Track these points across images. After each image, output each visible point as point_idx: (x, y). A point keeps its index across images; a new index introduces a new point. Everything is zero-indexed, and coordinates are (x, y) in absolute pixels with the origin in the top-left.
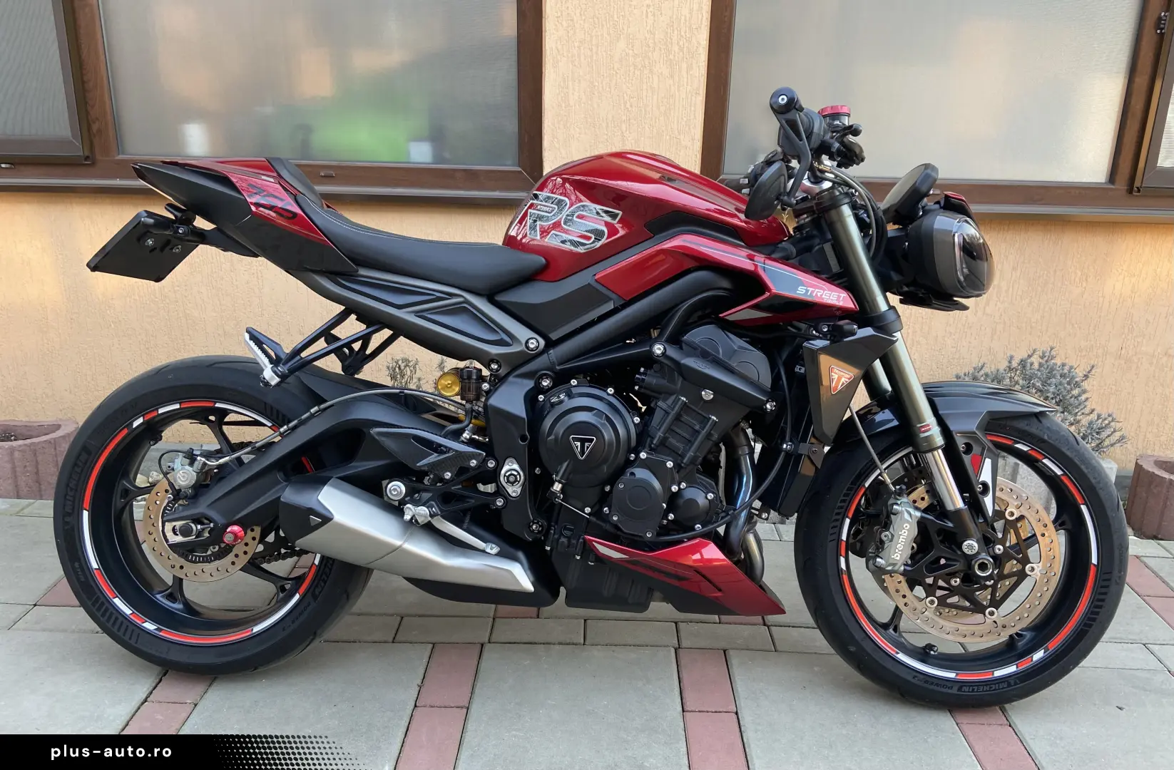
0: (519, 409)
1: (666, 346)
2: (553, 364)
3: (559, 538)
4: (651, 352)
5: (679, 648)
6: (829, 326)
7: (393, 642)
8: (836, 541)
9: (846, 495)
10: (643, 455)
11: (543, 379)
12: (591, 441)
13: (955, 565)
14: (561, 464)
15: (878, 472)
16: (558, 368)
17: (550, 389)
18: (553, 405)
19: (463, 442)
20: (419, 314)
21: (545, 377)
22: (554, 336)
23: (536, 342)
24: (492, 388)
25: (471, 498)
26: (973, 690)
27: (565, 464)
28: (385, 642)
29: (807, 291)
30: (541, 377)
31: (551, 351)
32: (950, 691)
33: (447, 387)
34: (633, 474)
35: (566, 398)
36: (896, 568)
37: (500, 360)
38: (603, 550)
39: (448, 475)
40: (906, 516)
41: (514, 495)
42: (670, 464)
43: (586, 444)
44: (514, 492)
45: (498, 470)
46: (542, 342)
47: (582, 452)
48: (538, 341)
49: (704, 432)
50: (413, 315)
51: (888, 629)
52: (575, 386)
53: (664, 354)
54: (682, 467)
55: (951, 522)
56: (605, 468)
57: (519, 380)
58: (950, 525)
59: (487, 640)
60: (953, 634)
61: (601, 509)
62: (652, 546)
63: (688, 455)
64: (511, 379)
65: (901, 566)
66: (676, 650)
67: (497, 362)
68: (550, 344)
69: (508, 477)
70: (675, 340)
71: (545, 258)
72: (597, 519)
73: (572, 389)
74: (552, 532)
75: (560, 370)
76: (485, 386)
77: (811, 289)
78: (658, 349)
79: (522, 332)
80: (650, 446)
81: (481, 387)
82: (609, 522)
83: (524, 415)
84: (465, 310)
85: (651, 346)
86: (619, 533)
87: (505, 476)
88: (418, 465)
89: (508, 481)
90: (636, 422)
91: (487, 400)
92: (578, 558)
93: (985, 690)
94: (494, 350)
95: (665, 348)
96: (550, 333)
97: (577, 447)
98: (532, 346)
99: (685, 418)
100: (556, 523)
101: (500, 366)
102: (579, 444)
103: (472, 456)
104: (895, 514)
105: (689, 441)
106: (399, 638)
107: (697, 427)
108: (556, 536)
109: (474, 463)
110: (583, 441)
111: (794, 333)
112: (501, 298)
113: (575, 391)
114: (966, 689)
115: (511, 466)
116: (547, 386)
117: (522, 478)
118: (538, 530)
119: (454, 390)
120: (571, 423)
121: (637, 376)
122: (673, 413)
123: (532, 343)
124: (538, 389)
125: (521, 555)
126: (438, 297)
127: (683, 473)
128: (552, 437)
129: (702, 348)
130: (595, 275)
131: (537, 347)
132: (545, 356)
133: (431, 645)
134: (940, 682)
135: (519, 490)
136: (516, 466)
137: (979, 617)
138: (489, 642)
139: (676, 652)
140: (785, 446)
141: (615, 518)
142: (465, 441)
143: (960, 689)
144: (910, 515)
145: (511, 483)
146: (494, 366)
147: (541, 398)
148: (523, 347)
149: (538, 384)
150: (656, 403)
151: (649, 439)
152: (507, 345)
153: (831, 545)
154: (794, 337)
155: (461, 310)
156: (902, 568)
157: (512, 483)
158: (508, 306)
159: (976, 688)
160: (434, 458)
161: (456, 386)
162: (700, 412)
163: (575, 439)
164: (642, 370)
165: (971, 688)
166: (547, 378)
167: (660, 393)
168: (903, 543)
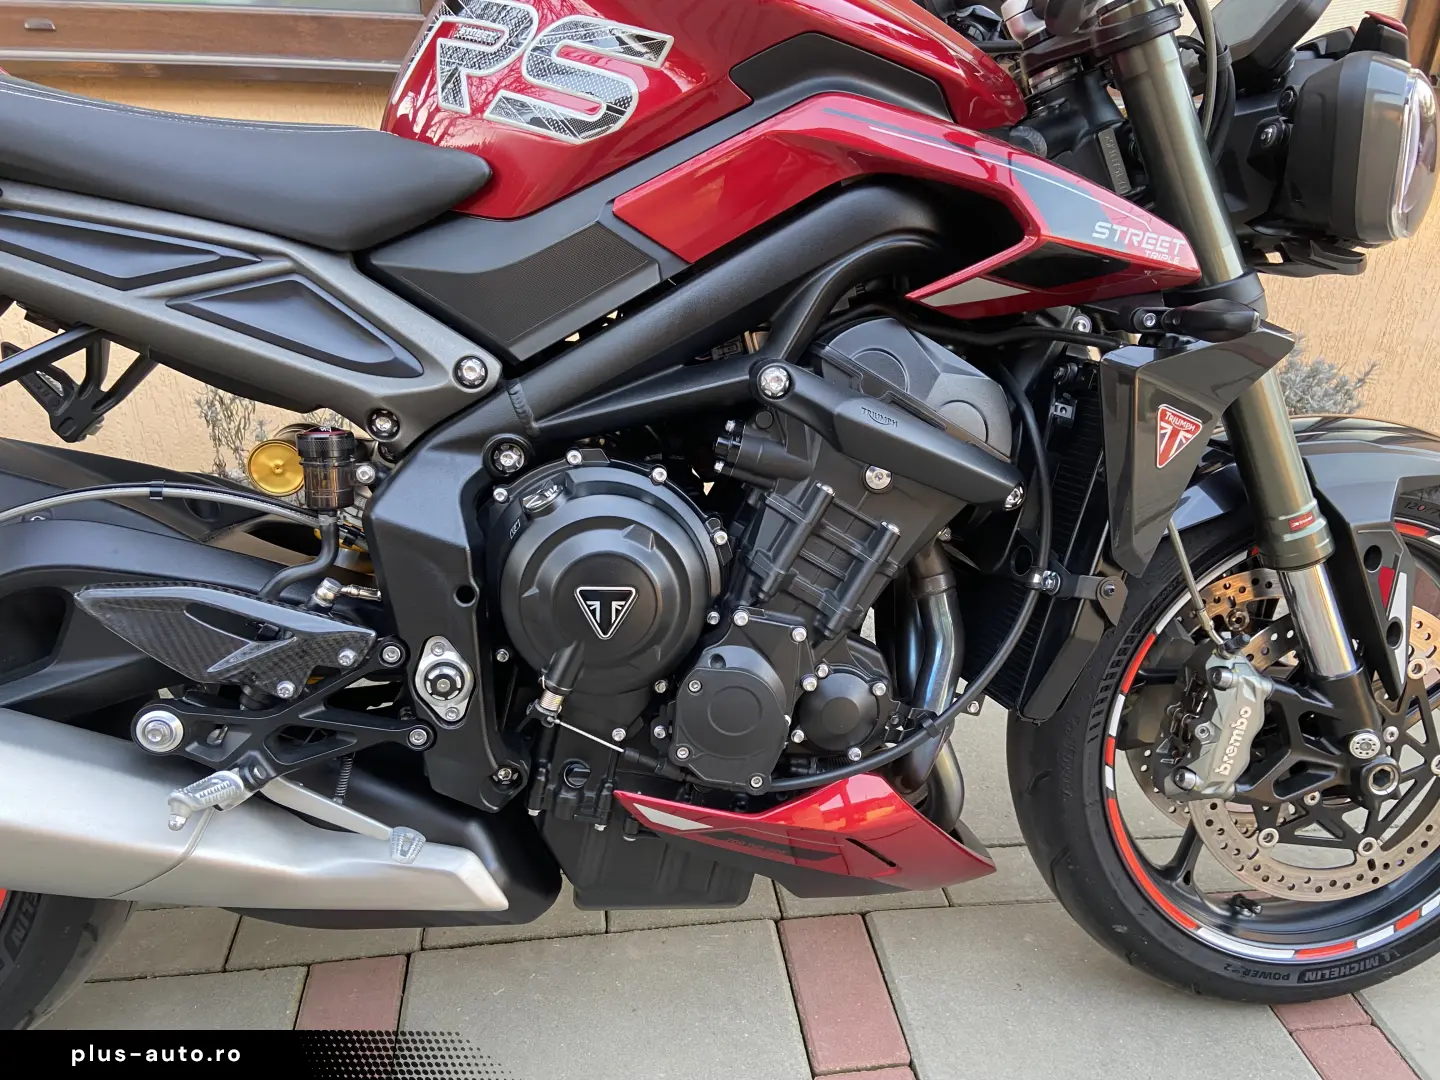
0: (450, 527)
1: (789, 369)
2: (522, 415)
3: (556, 793)
4: (754, 385)
5: (782, 918)
6: (1158, 313)
7: (224, 971)
8: (1099, 739)
9: (1123, 652)
10: (741, 618)
11: (501, 452)
12: (625, 596)
13: (1327, 777)
14: (559, 649)
15: (1187, 597)
16: (535, 425)
17: (519, 473)
18: (529, 516)
19: (318, 609)
20: (175, 301)
21: (506, 446)
22: (522, 351)
23: (481, 367)
24: (381, 475)
25: (351, 734)
26: (1323, 975)
27: (567, 652)
28: (208, 972)
29: (1113, 232)
30: (498, 447)
31: (518, 387)
32: (1281, 983)
33: (273, 474)
34: (718, 658)
35: (561, 500)
36: (1222, 790)
37: (393, 410)
38: (654, 816)
39: (286, 689)
40: (1247, 692)
41: (451, 717)
42: (800, 634)
43: (615, 605)
44: (451, 710)
45: (409, 668)
46: (495, 367)
47: (605, 625)
48: (484, 365)
49: (872, 560)
50: (161, 304)
51: (1174, 879)
52: (577, 467)
53: (788, 390)
54: (825, 637)
55: (1330, 700)
56: (658, 650)
57: (446, 457)
58: (1329, 705)
59: (417, 946)
60: (1301, 889)
61: (648, 731)
62: (761, 803)
63: (839, 612)
64: (425, 453)
65: (1230, 786)
66: (776, 922)
67: (389, 415)
68: (514, 371)
69: (434, 683)
70: (806, 356)
71: (490, 163)
72: (641, 754)
73: (572, 473)
74: (543, 779)
75: (542, 430)
76: (364, 473)
77: (1119, 228)
78: (773, 380)
79: (445, 345)
80: (754, 594)
81: (353, 474)
82: (670, 762)
83: (462, 540)
84: (296, 289)
85: (755, 372)
86: (689, 778)
87: (426, 678)
88: (210, 670)
89: (435, 692)
90: (720, 542)
91: (372, 503)
92: (601, 828)
93: (1342, 974)
94: (379, 388)
95: (790, 378)
96: (512, 344)
97: (593, 612)
98: (470, 376)
99: (832, 530)
100: (550, 758)
101: (397, 423)
102: (597, 605)
103: (343, 641)
104: (1223, 689)
105: (839, 580)
106: (232, 964)
107: (857, 550)
108: (551, 787)
109: (348, 657)
110: (606, 599)
111: (1047, 330)
112: (382, 260)
113: (579, 477)
114: (1309, 976)
115: (439, 657)
116: (514, 466)
117: (468, 676)
118: (511, 780)
119: (288, 482)
120: (577, 557)
121: (720, 440)
122: (805, 522)
123: (471, 369)
124: (492, 476)
125: (475, 831)
126: (224, 258)
127: (824, 646)
128: (534, 591)
129: (866, 373)
130: (613, 201)
131: (484, 379)
132: (503, 399)
133: (304, 969)
134: (1268, 970)
135: (462, 708)
136: (452, 656)
137: (1347, 855)
138: (422, 949)
139: (777, 926)
140: (1036, 579)
141: (682, 754)
142: (323, 604)
143: (1301, 978)
144: (1254, 689)
145: (440, 694)
146: (383, 424)
147: (500, 494)
148: (450, 380)
149: (490, 461)
150: (762, 499)
151: (751, 579)
152: (409, 373)
153: (1091, 749)
154: (1047, 338)
155: (283, 289)
156: (1232, 789)
157: (445, 695)
158: (404, 280)
159: (1327, 972)
160: (249, 651)
161: (295, 472)
162: (861, 516)
163: (586, 596)
164: (730, 425)
165: (1320, 973)
166: (511, 448)
167: (773, 477)
168: (1238, 744)
